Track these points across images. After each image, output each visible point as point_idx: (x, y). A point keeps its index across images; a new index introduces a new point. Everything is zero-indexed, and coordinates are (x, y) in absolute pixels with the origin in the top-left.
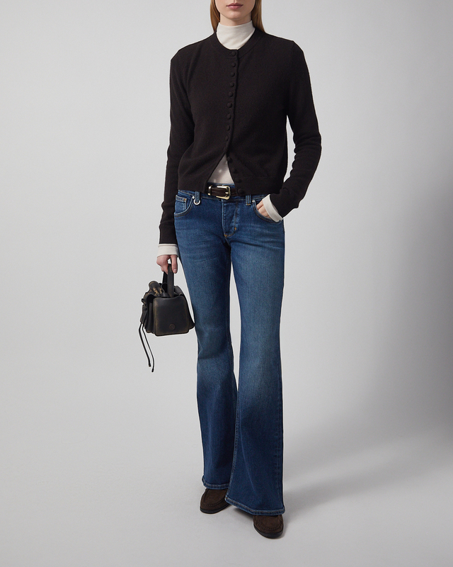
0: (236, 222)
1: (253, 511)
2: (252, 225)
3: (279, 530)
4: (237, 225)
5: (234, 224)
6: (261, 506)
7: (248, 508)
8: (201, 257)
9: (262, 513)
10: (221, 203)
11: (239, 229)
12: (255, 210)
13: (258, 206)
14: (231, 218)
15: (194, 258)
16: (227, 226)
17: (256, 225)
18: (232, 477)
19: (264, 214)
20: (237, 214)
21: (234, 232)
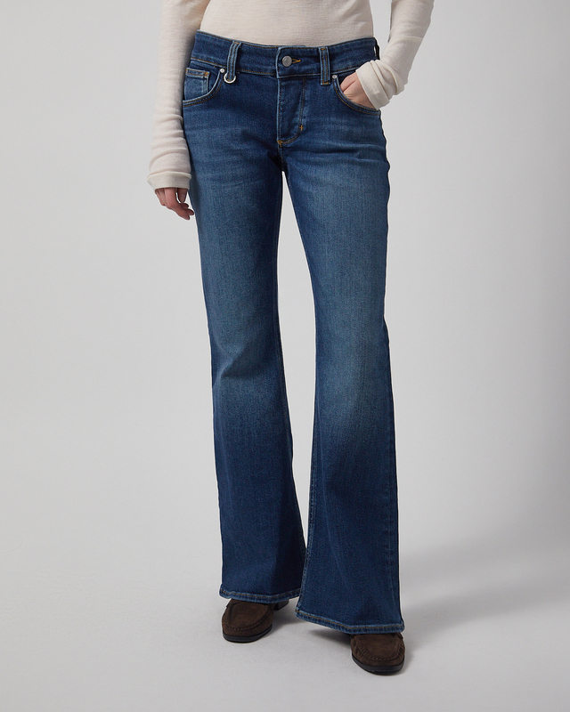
0: (303, 116)
1: (349, 627)
2: (332, 119)
3: (395, 662)
4: (304, 121)
5: (298, 119)
6: (362, 618)
7: (342, 624)
8: (234, 178)
9: (366, 630)
10: (276, 81)
11: (309, 128)
12: (338, 92)
13: (344, 85)
14: (295, 109)
15: (221, 180)
16: (286, 123)
17: (339, 120)
18: (305, 575)
19: (355, 100)
20: (304, 101)
21: (299, 134)
